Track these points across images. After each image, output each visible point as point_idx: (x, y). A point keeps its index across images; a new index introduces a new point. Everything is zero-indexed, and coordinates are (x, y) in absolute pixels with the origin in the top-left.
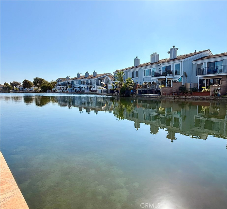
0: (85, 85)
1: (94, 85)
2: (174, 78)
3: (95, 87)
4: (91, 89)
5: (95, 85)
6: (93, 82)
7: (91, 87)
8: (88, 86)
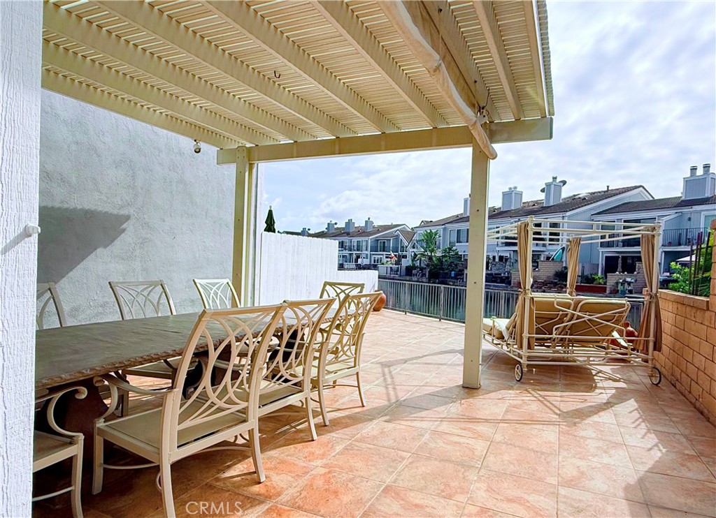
0: (344, 252)
1: (366, 252)
2: (548, 250)
3: (367, 258)
4: (360, 261)
5: (368, 253)
6: (364, 244)
7: (358, 257)
8: (350, 254)
